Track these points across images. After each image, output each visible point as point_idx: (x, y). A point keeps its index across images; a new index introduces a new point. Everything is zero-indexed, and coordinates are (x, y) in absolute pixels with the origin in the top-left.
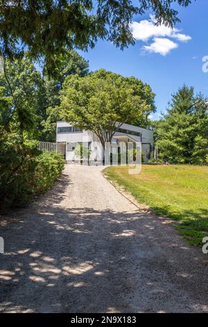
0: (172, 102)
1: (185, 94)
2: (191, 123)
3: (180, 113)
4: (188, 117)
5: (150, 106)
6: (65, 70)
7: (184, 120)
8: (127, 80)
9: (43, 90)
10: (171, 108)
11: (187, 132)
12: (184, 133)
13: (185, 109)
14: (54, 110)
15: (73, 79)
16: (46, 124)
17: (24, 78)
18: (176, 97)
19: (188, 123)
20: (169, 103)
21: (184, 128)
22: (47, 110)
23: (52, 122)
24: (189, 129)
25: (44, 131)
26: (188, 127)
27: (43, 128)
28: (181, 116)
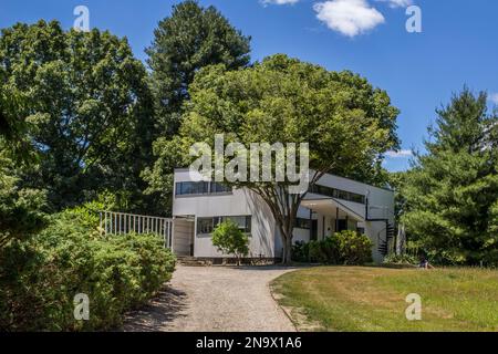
0: (436, 127)
1: (466, 107)
2: (482, 174)
3: (456, 151)
4: (473, 159)
5: (386, 132)
6: (198, 56)
7: (466, 167)
8: (336, 78)
9: (147, 101)
10: (434, 140)
11: (471, 193)
12: (465, 195)
13: (466, 141)
14: (169, 143)
15: (214, 73)
16: (152, 175)
17: (105, 74)
18: (445, 116)
19: (475, 172)
20: (429, 129)
21: (464, 184)
22: (155, 145)
23: (165, 172)
24: (477, 186)
25: (148, 191)
26: (473, 181)
27: (145, 185)
28: (457, 158)
